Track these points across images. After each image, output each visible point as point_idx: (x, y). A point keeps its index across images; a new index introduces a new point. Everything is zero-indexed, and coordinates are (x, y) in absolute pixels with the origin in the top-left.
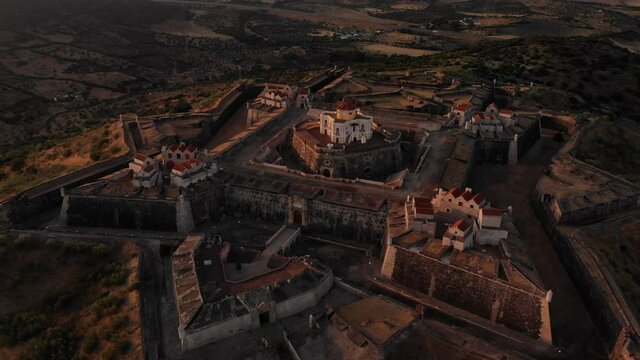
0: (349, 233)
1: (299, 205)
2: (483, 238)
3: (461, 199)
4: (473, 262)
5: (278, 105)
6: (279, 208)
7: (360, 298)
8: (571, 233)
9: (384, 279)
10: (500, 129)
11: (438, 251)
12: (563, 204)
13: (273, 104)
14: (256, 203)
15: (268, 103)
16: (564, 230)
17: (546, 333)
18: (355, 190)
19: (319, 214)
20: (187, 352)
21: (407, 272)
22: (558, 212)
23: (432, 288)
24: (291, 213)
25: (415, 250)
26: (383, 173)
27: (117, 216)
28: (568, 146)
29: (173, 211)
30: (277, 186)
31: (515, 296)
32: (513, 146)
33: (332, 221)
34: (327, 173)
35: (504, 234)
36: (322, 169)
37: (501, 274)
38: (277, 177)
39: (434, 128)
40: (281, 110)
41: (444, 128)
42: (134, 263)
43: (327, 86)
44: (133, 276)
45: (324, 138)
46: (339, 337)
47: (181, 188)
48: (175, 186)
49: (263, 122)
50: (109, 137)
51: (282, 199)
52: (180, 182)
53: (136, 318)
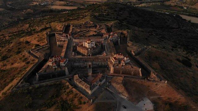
0: (101, 67)
1: (90, 63)
2: (126, 62)
3: (120, 56)
4: (127, 67)
5: (65, 40)
6: (85, 65)
7: (112, 78)
8: (137, 57)
9: (112, 74)
10: (116, 38)
11: (121, 66)
12: (134, 52)
13: (64, 40)
14: (80, 65)
15: (62, 39)
17: (141, 75)
18: (98, 58)
19: (94, 64)
20: (91, 95)
21: (116, 71)
22: (134, 54)
23: (121, 73)
24: (88, 66)
25: (117, 67)
26: (100, 53)
27: (51, 76)
28: (128, 39)
29: (65, 71)
30: (84, 61)
31: (135, 70)
32: (119, 41)
33: (97, 65)
34: (89, 55)
35: (129, 60)
36: (88, 54)
37: (132, 67)
38: (81, 59)
39: (103, 40)
40: (67, 41)
41: (105, 39)
42: (68, 84)
43: (70, 31)
44: (70, 86)
45: (85, 47)
46: (114, 85)
47: (64, 66)
48: (62, 66)
49: (65, 45)
50: (26, 57)
51: (86, 63)
52: (63, 65)
53: (79, 92)
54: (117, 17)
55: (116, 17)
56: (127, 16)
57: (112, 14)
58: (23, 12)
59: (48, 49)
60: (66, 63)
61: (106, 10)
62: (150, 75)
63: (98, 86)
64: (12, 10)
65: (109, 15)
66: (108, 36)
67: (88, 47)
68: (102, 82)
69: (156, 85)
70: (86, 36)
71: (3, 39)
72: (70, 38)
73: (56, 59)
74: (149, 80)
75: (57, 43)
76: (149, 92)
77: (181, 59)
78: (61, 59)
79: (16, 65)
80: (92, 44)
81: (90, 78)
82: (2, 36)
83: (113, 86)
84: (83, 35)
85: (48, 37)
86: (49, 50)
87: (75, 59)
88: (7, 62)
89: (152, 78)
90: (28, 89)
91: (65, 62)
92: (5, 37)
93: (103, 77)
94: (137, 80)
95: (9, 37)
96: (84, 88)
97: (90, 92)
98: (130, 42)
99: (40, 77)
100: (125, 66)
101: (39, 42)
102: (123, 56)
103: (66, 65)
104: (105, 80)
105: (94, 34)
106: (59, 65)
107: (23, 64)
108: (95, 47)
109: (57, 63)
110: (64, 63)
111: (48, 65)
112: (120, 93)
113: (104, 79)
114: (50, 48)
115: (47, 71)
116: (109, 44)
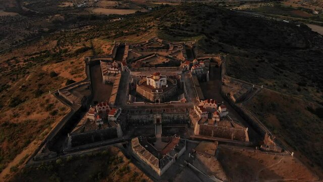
0: (177, 122)
1: (159, 116)
2: (222, 116)
3: (211, 103)
4: (224, 124)
5: (117, 72)
6: (150, 119)
8: (240, 105)
9: (197, 136)
10: (202, 69)
11: (213, 123)
12: (235, 96)
13: (114, 72)
14: (141, 119)
15: (112, 72)
16: (237, 105)
17: (247, 139)
18: (173, 106)
19: (166, 118)
21: (203, 131)
22: (234, 100)
23: (212, 134)
24: (155, 120)
25: (206, 124)
26: (176, 96)
27: (93, 138)
28: (223, 71)
29: (115, 130)
30: (147, 111)
31: (238, 131)
32: (208, 75)
33: (171, 119)
34: (157, 101)
35: (227, 113)
36: (155, 100)
37: (233, 126)
38: (143, 107)
39: (181, 72)
40: (120, 74)
41: (183, 72)
42: (121, 154)
43: (125, 57)
44: (125, 159)
45: (150, 87)
46: (202, 158)
47: (115, 121)
48: (111, 121)
49: (117, 83)
50: (51, 103)
51: (151, 116)
52: (114, 119)
53: (139, 171)
54: (203, 30)
55: (200, 30)
56: (220, 28)
57: (194, 24)
58: (48, 20)
59: (88, 88)
60: (119, 115)
61: (183, 18)
62: (264, 139)
63: (172, 160)
64: (30, 15)
65: (188, 25)
66: (188, 65)
67: (154, 86)
68: (181, 153)
69: (275, 158)
70: (151, 66)
71: (15, 66)
72: (125, 70)
73: (102, 108)
74: (262, 150)
75: (104, 77)
76: (262, 171)
77: (314, 108)
78: (109, 109)
79: (34, 116)
80: (161, 81)
81: (159, 144)
82: (13, 60)
83: (199, 160)
84: (147, 63)
85: (88, 67)
86: (89, 90)
87: (134, 108)
88: (20, 110)
89: (268, 147)
90: (53, 163)
91: (117, 114)
92: (18, 62)
93: (181, 142)
94: (242, 150)
95: (25, 61)
96: (148, 162)
97: (159, 172)
98: (226, 77)
99: (74, 140)
100: (220, 123)
101: (72, 74)
102: (216, 105)
103: (118, 119)
104: (184, 148)
105: (164, 62)
106: (106, 120)
107: (47, 114)
108: (167, 86)
109: (103, 116)
110: (115, 117)
111: (88, 119)
112: (211, 174)
113: (183, 146)
114: (92, 87)
115: (87, 130)
116: (190, 80)
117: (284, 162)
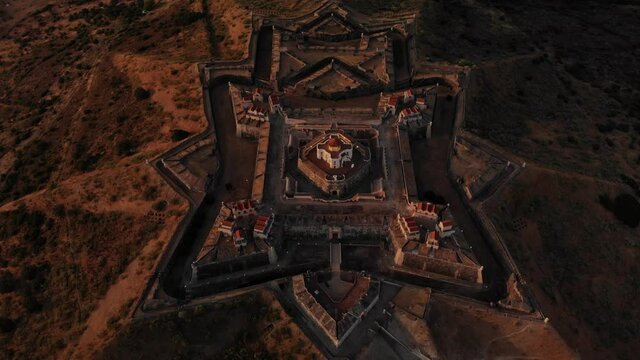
0: (367, 238)
1: (337, 230)
3: (427, 211)
4: (444, 255)
5: (262, 120)
6: (322, 232)
7: (398, 288)
10: (420, 118)
11: (426, 252)
12: (471, 187)
13: (257, 119)
14: (307, 231)
15: (253, 118)
16: (474, 206)
17: (480, 280)
18: (361, 207)
19: (348, 231)
20: (340, 349)
21: (410, 262)
22: (470, 195)
23: (424, 268)
24: (331, 235)
25: (415, 253)
26: (365, 185)
27: (231, 268)
29: (266, 257)
30: (318, 219)
31: (466, 268)
32: (429, 128)
33: (356, 233)
35: (453, 232)
36: (332, 191)
37: (460, 261)
39: (378, 122)
40: (268, 125)
41: (384, 119)
42: (276, 305)
43: (275, 68)
44: (283, 314)
45: (321, 165)
46: (403, 318)
47: (264, 239)
48: (258, 238)
50: (152, 184)
51: (324, 227)
52: (262, 236)
53: (306, 339)
59: (214, 154)
60: (271, 226)
63: (357, 322)
66: (394, 107)
68: (370, 307)
69: (518, 324)
70: (324, 97)
71: (53, 29)
72: (277, 112)
74: (497, 306)
75: (238, 126)
80: (343, 155)
81: (338, 286)
82: (47, 13)
83: (398, 322)
85: (207, 92)
86: (215, 158)
87: (293, 208)
88: (97, 187)
89: (510, 303)
90: (174, 316)
91: (267, 228)
92: (59, 19)
93: (373, 288)
94: (468, 307)
96: (319, 323)
97: (336, 343)
100: (438, 254)
102: (435, 215)
103: (269, 236)
104: (377, 297)
105: (349, 88)
106: (249, 236)
108: (353, 166)
109: (245, 227)
110: (265, 233)
111: (222, 234)
112: (414, 346)
113: (374, 296)
114: (219, 150)
115: (221, 256)
116: (395, 141)
117: (531, 331)
